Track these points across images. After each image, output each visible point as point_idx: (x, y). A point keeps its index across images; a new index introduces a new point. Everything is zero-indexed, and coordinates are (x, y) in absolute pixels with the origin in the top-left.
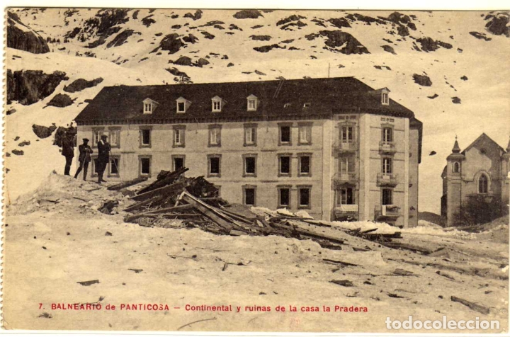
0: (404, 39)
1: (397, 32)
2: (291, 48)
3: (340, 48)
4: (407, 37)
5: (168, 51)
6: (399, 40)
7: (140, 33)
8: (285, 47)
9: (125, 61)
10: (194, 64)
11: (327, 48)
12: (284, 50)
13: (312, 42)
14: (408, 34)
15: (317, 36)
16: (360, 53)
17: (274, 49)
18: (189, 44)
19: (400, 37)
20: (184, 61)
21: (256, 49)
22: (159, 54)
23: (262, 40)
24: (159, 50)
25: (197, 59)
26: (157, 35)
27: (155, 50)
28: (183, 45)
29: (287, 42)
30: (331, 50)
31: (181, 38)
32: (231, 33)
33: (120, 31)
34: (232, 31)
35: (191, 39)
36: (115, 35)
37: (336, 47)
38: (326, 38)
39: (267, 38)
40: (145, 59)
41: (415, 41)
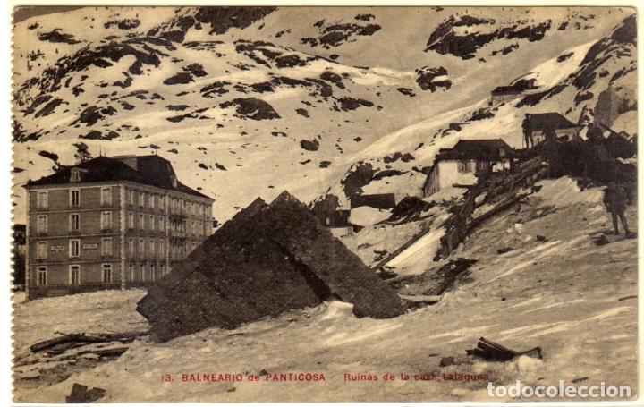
0: (326, 100)
1: (319, 93)
2: (203, 118)
3: (252, 115)
4: (330, 98)
5: (86, 124)
6: (320, 101)
7: (68, 103)
8: (197, 116)
9: (46, 133)
10: (104, 138)
11: (237, 116)
12: (195, 119)
13: (225, 111)
14: (331, 94)
15: (231, 104)
16: (271, 119)
17: (186, 118)
18: (107, 116)
19: (321, 98)
20: (94, 135)
21: (169, 119)
22: (78, 126)
23: (177, 110)
24: (78, 123)
25: (107, 133)
26: (83, 105)
27: (74, 123)
28: (100, 117)
29: (201, 111)
30: (241, 117)
31: (100, 110)
32: (151, 103)
33: (50, 101)
34: (152, 101)
35: (110, 111)
36: (44, 104)
37: (248, 114)
38: (238, 105)
39: (183, 108)
40: (64, 131)
41: (336, 101)
